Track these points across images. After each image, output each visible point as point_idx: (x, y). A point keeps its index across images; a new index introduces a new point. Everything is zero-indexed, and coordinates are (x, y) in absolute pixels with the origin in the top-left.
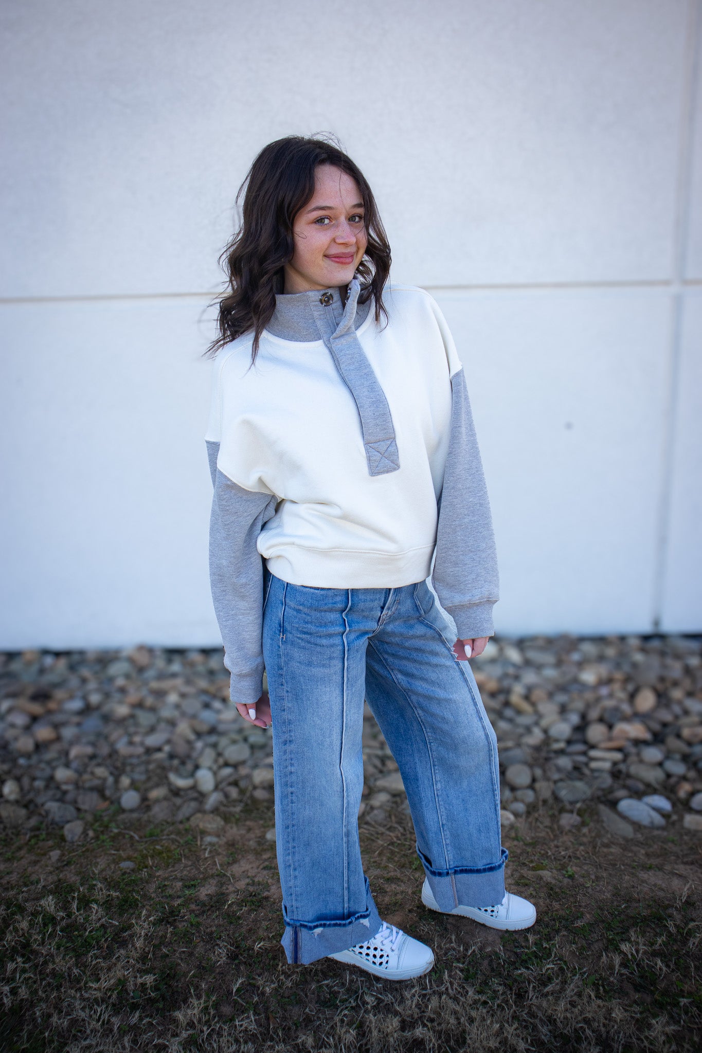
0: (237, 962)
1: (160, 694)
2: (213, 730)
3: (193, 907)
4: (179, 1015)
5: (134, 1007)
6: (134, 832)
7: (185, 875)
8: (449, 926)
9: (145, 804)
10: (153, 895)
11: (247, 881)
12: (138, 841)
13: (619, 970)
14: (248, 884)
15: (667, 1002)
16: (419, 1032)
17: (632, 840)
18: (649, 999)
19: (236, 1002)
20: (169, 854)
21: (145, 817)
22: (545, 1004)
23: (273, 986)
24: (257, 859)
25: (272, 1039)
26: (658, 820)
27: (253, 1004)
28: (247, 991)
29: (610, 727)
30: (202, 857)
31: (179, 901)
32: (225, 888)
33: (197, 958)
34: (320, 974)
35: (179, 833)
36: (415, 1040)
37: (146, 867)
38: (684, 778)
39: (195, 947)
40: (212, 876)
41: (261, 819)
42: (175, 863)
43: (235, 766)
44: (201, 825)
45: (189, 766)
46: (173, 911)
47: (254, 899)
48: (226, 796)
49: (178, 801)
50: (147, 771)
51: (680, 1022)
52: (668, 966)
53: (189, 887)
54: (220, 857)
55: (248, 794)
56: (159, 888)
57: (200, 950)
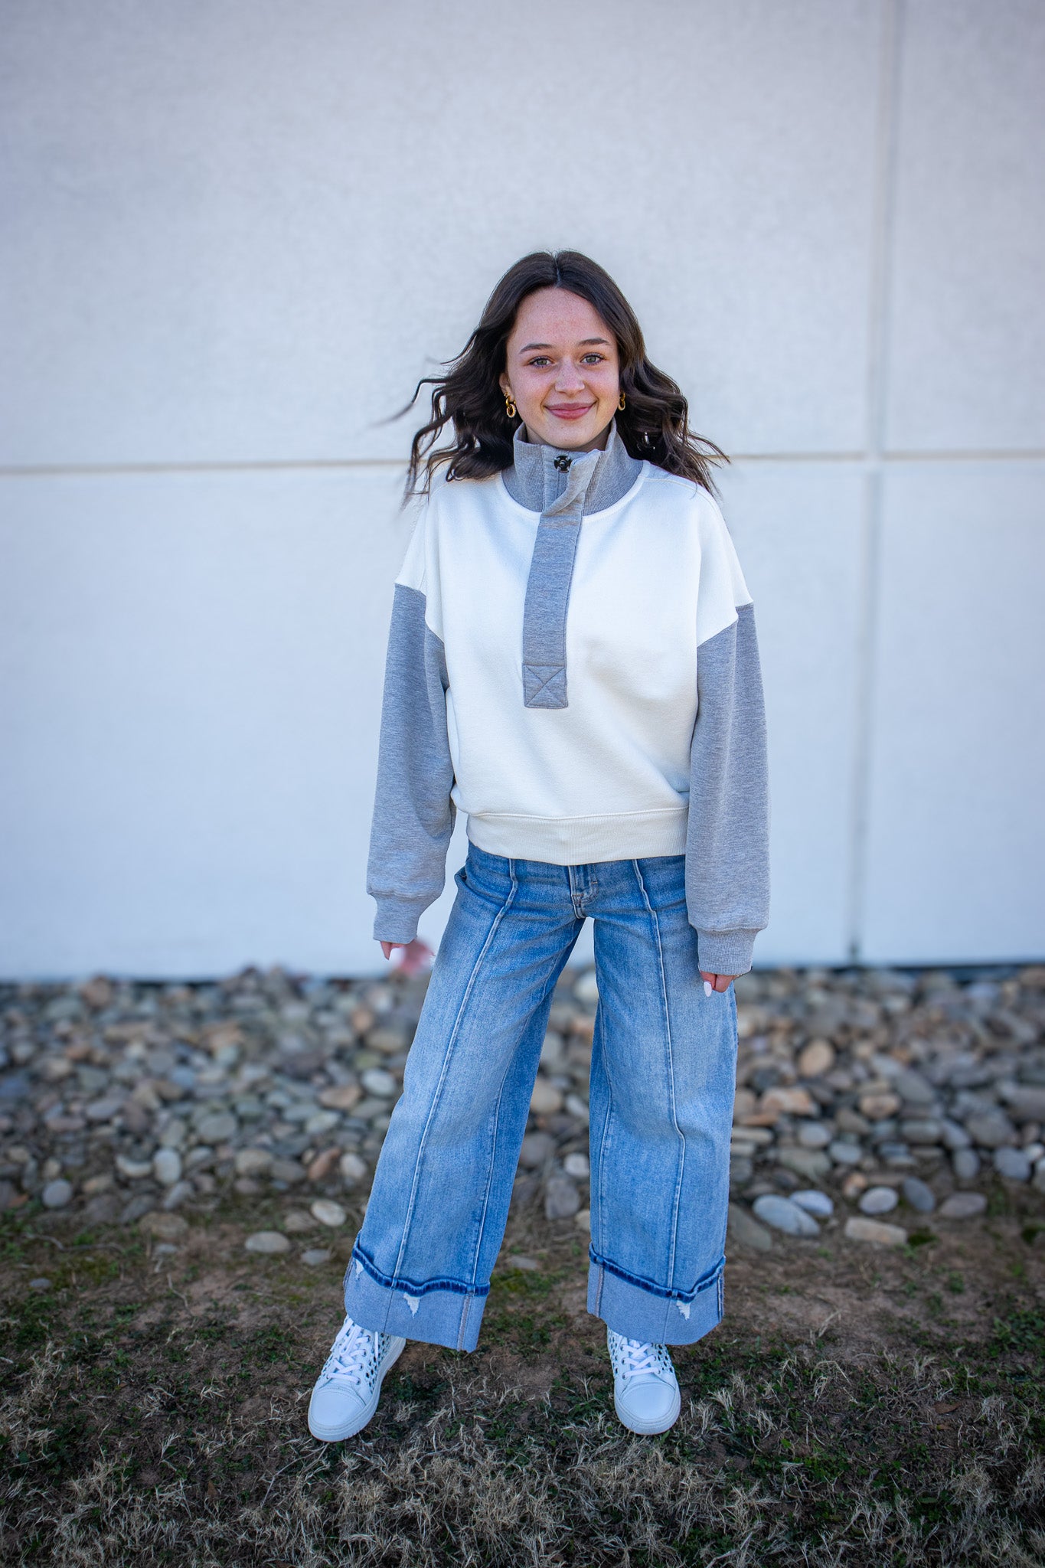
0: (173, 1413)
1: (118, 1045)
2: (188, 1096)
3: (124, 1339)
4: (75, 1485)
5: (17, 1473)
6: (58, 1239)
7: (124, 1298)
8: (481, 1366)
9: (79, 1199)
10: (70, 1325)
11: (208, 1305)
12: (61, 1252)
13: (709, 1426)
14: (208, 1310)
15: (766, 1468)
16: (409, 1505)
17: (768, 1253)
18: (743, 1464)
19: (164, 1467)
20: (104, 1269)
21: (76, 1218)
22: (594, 1471)
23: (220, 1445)
24: (228, 1276)
25: (206, 1514)
26: (809, 1225)
27: (188, 1469)
28: (182, 1452)
29: (759, 1094)
30: (150, 1273)
31: (103, 1332)
32: (175, 1315)
33: (119, 1407)
34: (289, 1429)
35: (122, 1240)
36: (405, 1517)
37: (67, 1286)
38: (857, 1168)
39: (119, 1393)
40: (160, 1299)
41: (243, 1220)
42: (110, 1281)
43: (214, 1146)
44: (155, 1229)
45: (147, 1146)
46: (95, 1346)
47: (213, 1329)
48: (196, 1188)
49: (126, 1195)
50: (86, 1153)
51: (779, 1494)
52: (776, 1420)
53: (123, 1314)
54: (176, 1273)
55: (227, 1186)
56: (81, 1314)
57: (124, 1397)
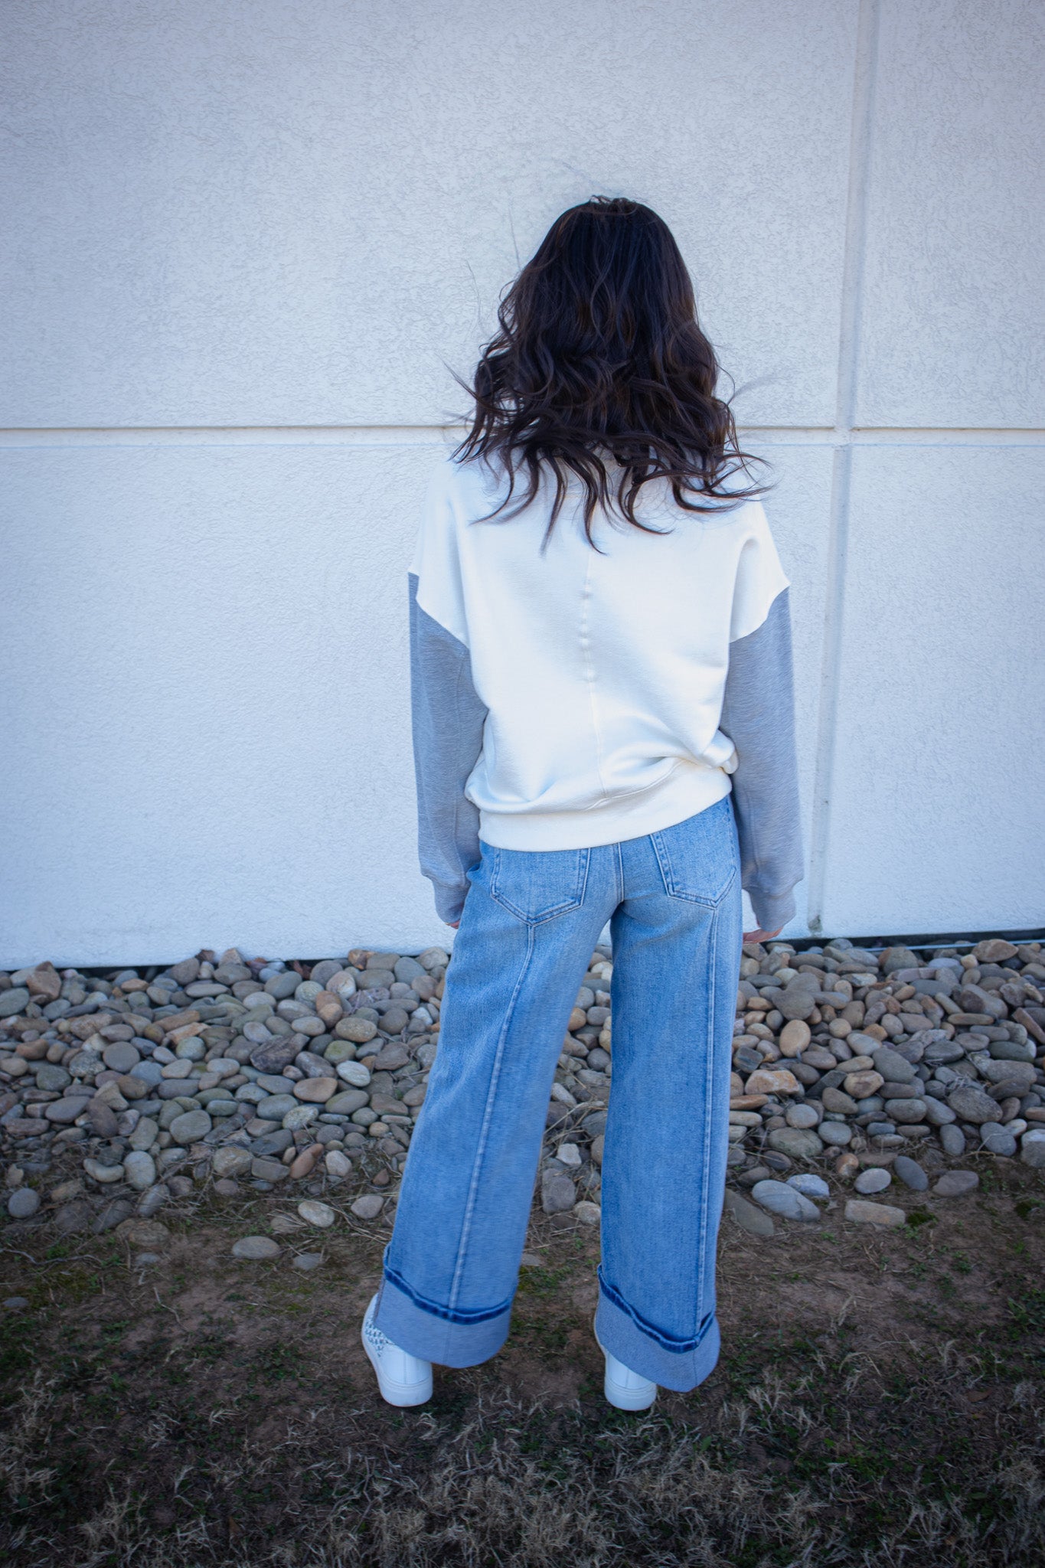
0: (182, 1441)
1: (75, 1039)
2: (154, 1093)
3: (117, 1361)
4: (89, 1528)
5: (19, 1520)
6: (28, 1253)
7: (108, 1314)
8: (502, 1374)
9: (47, 1207)
10: (54, 1347)
11: (202, 1318)
12: (34, 1265)
13: (746, 1427)
14: (203, 1324)
15: (811, 1469)
16: (453, 1532)
17: (771, 1239)
18: (786, 1466)
19: (179, 1503)
20: (83, 1283)
21: (47, 1228)
22: (637, 1482)
23: (236, 1474)
24: (217, 1285)
25: (232, 1556)
26: (810, 1209)
27: (205, 1504)
28: (197, 1485)
29: (745, 1077)
30: (134, 1285)
31: (95, 1354)
32: (167, 1331)
33: (121, 1439)
34: (308, 1454)
35: (98, 1250)
36: (447, 1544)
37: (45, 1305)
38: (849, 1148)
39: (119, 1422)
40: (148, 1314)
41: (226, 1224)
42: (90, 1297)
43: (187, 1146)
44: (133, 1238)
45: (116, 1148)
46: (86, 1370)
47: (211, 1346)
48: (173, 1191)
49: (98, 1201)
50: (51, 1157)
51: (828, 1496)
52: (814, 1418)
53: (111, 1332)
54: (161, 1284)
55: (206, 1187)
56: (65, 1335)
57: (125, 1426)
